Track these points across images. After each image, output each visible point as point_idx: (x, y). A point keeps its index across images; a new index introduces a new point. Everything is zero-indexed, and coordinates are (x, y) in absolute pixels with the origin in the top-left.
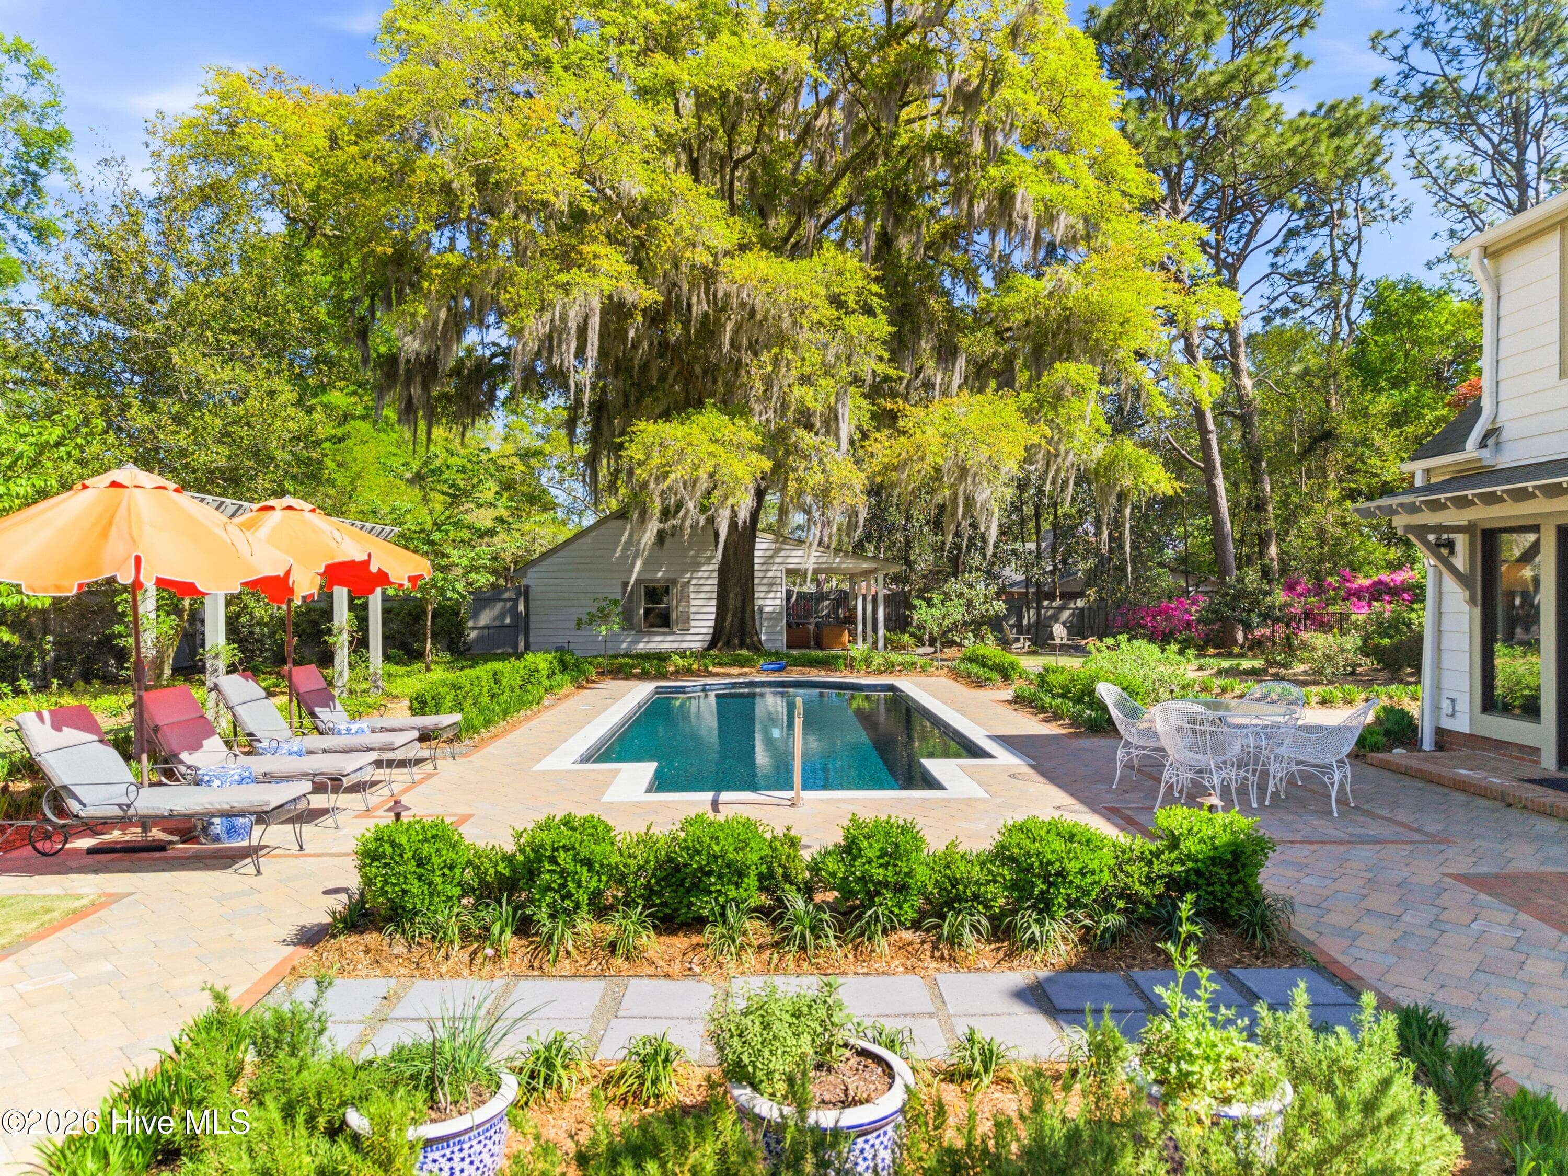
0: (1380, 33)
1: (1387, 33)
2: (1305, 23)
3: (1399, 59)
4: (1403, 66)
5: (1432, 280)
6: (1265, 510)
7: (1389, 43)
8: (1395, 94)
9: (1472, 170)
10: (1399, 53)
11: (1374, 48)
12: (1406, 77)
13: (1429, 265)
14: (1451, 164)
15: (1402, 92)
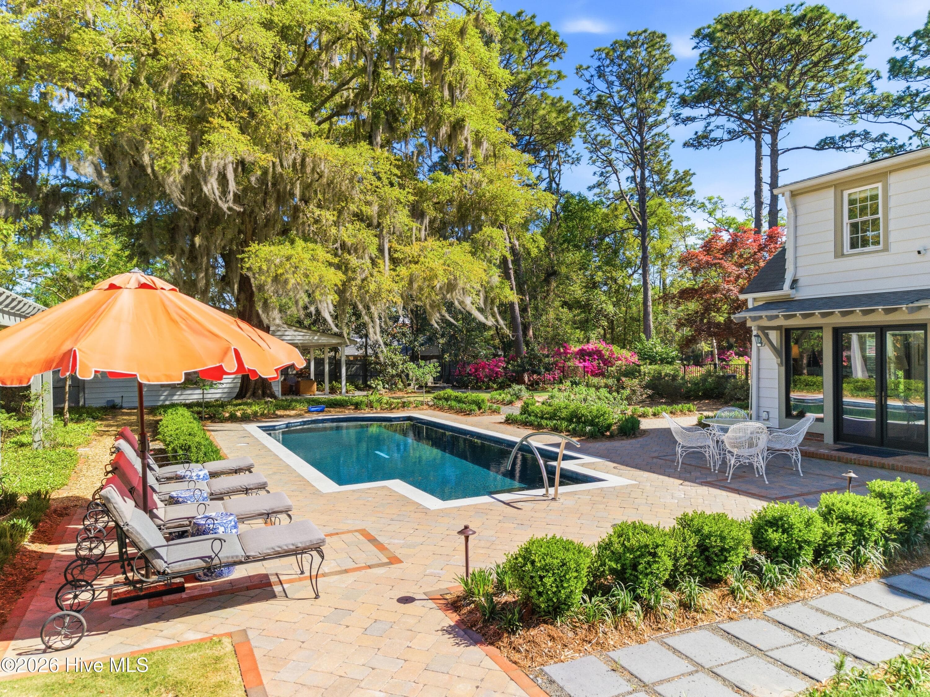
0: (581, 66)
1: (584, 67)
2: (557, 55)
3: (588, 81)
4: (591, 86)
5: (591, 196)
6: (527, 312)
7: (585, 72)
8: (584, 98)
9: (609, 142)
10: (588, 78)
11: (577, 73)
12: (592, 91)
13: (590, 188)
14: (600, 138)
15: (588, 98)
